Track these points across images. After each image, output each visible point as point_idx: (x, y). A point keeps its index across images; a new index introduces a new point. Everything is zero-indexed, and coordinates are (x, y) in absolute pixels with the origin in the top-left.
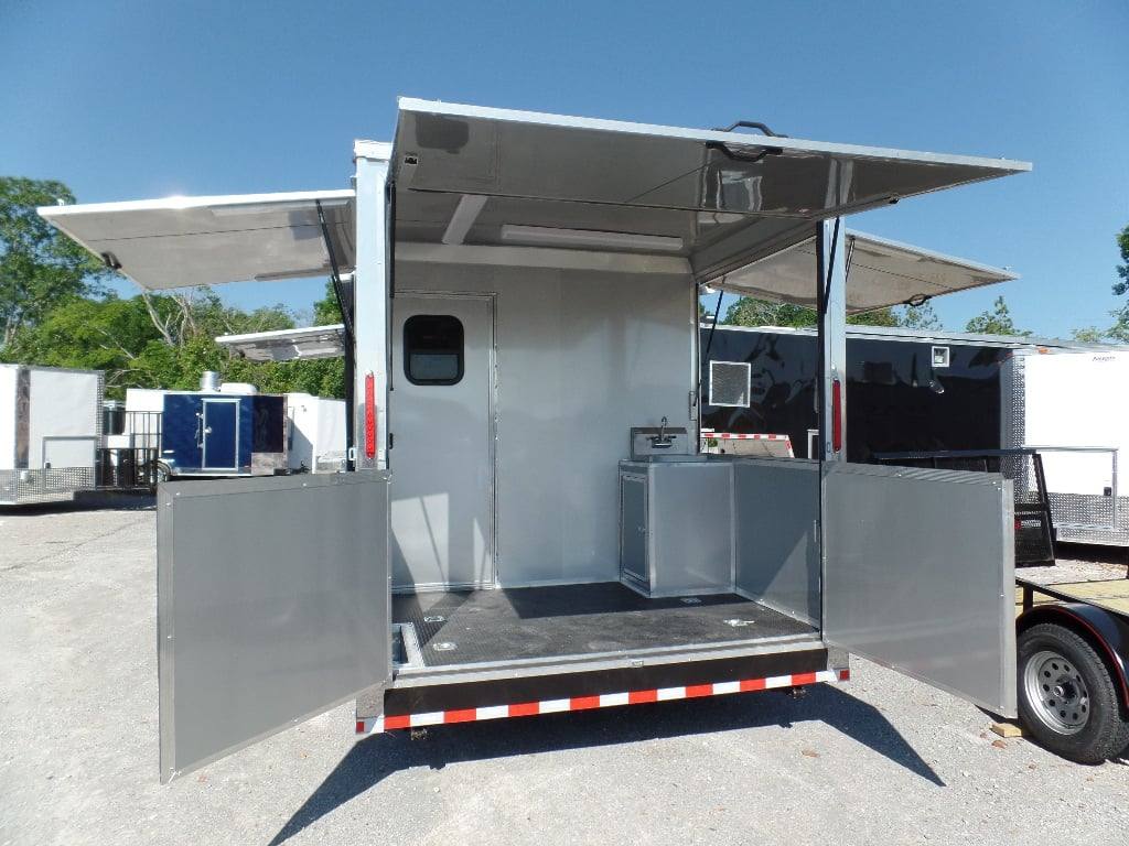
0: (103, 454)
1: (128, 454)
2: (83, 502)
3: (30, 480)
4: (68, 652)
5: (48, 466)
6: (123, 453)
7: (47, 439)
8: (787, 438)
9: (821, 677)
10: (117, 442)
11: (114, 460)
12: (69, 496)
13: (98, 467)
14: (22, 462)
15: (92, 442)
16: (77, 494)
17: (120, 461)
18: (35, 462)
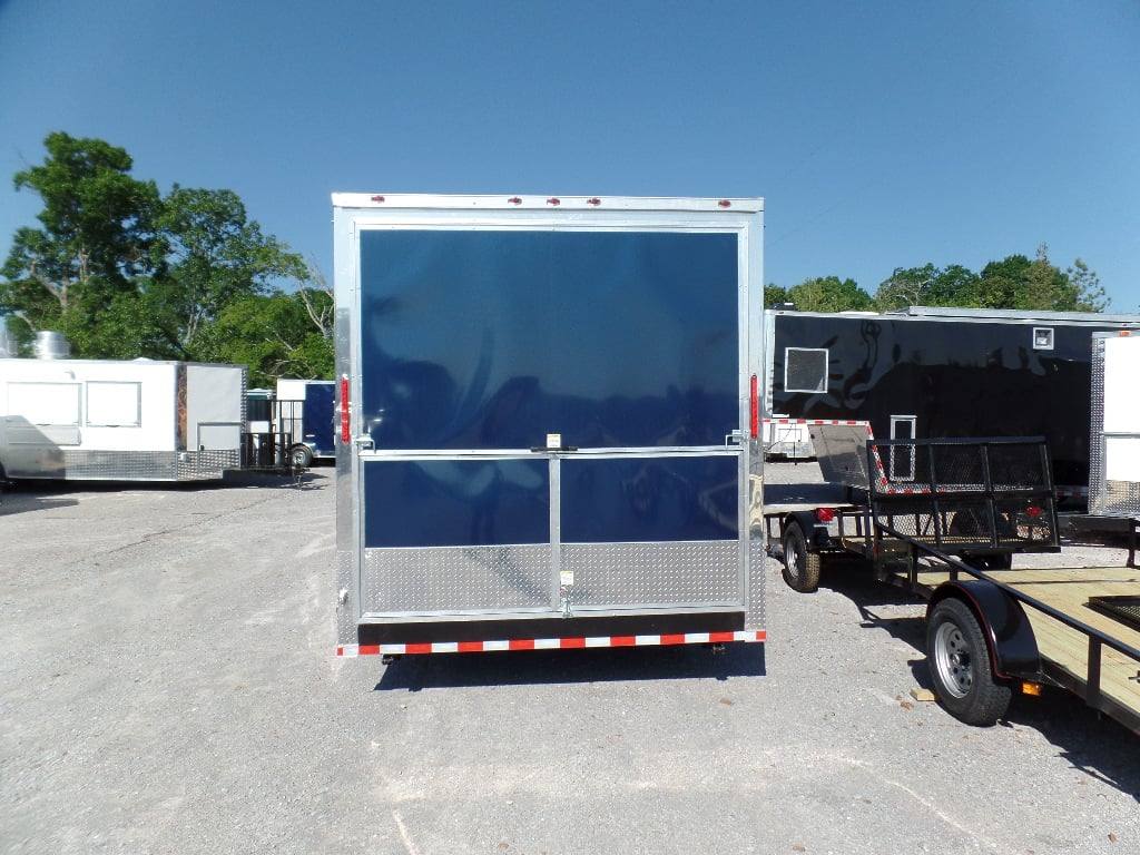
0: (247, 438)
1: (267, 438)
2: (231, 480)
3: (188, 460)
4: (180, 598)
5: (203, 448)
6: (262, 437)
7: (200, 425)
8: (868, 424)
9: (738, 636)
10: (259, 427)
11: (256, 442)
12: (220, 475)
13: (243, 449)
14: (181, 447)
15: (238, 428)
16: (227, 473)
17: (261, 445)
18: (192, 446)
